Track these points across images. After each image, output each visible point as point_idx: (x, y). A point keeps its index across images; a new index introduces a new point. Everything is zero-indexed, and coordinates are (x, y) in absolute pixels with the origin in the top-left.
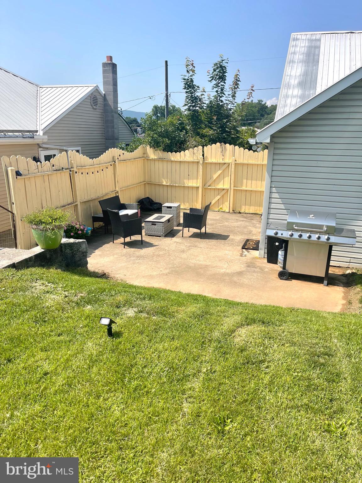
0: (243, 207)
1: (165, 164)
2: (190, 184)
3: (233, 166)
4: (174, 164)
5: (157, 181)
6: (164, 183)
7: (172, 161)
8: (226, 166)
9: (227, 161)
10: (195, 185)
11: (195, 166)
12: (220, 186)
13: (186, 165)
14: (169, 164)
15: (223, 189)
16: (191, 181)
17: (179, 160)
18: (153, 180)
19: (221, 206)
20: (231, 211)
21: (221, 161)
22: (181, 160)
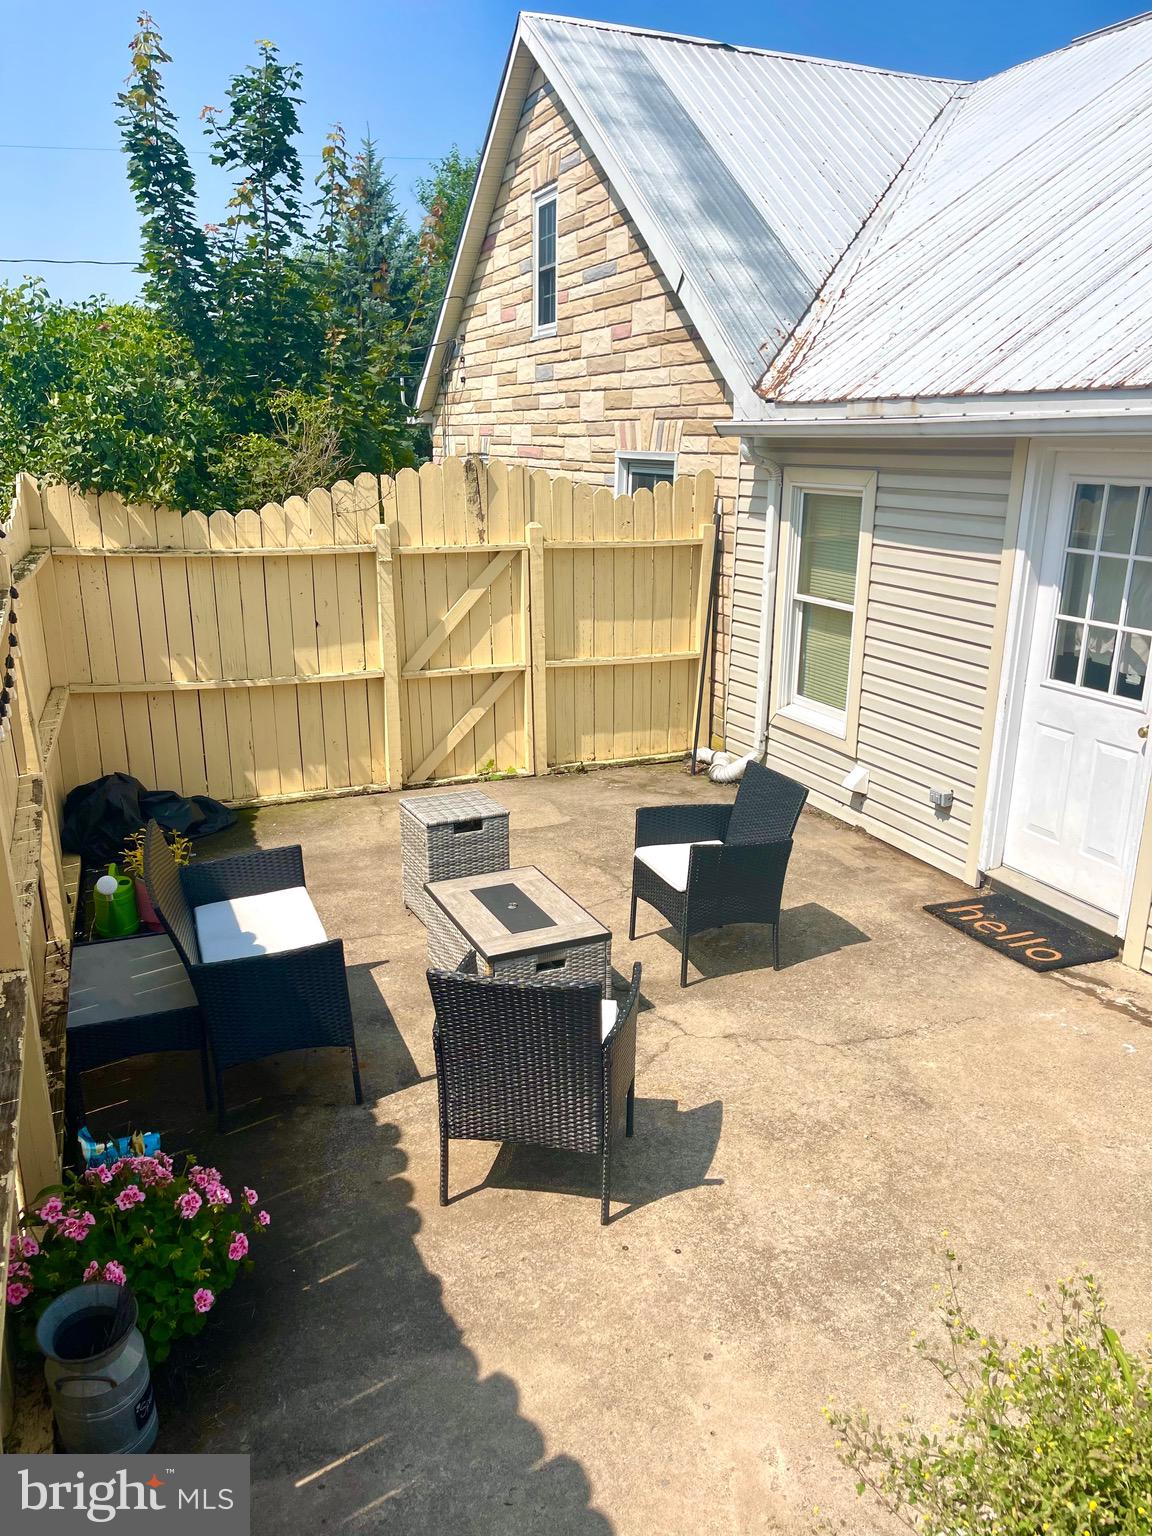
0: (586, 741)
1: (174, 577)
2: (329, 672)
3: (538, 563)
4: (230, 574)
5: (132, 677)
6: (182, 681)
7: (216, 559)
8: (498, 565)
9: (500, 540)
10: (353, 670)
11: (348, 575)
12: (479, 662)
13: (300, 575)
14: (201, 577)
15: (496, 676)
16: (334, 650)
17: (258, 550)
18: (104, 672)
19: (490, 754)
20: (543, 769)
21: (472, 544)
22: (270, 548)
